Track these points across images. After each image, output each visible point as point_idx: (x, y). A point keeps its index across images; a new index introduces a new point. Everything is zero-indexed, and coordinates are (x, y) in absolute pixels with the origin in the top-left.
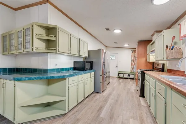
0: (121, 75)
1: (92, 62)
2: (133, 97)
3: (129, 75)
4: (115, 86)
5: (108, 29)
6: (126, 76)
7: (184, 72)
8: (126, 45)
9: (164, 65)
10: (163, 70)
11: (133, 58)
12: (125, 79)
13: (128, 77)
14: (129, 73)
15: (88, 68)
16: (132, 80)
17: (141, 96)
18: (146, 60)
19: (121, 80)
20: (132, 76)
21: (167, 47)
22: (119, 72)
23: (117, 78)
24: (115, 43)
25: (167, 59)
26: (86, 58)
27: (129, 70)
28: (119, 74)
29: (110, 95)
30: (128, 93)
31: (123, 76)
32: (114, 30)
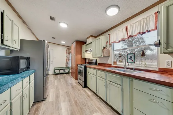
0: (57, 72)
3: (64, 70)
4: (56, 84)
6: (62, 71)
7: (111, 64)
8: (63, 42)
9: (96, 60)
10: (96, 64)
11: (67, 54)
12: (61, 75)
13: (64, 72)
14: (64, 68)
15: (24, 68)
16: (67, 74)
17: (84, 87)
18: (82, 56)
19: (58, 76)
20: (67, 71)
21: (104, 48)
22: (55, 69)
24: (52, 38)
25: (103, 56)
27: (64, 65)
28: (55, 70)
29: (57, 97)
30: (73, 87)
31: (59, 72)
32: (60, 22)
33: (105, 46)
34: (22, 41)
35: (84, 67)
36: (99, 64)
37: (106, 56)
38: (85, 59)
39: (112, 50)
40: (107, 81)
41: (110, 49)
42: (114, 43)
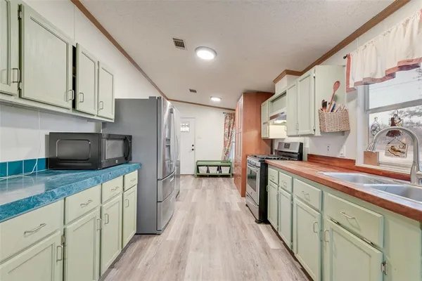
0: (203, 170)
1: (131, 137)
2: (243, 227)
3: (219, 168)
4: (193, 200)
5: (179, 44)
6: (213, 171)
7: (353, 161)
8: (216, 100)
10: (300, 158)
11: (227, 129)
12: (211, 179)
13: (218, 172)
14: (219, 163)
16: (226, 179)
17: (259, 222)
18: (260, 134)
19: (204, 180)
20: (225, 171)
21: (324, 104)
22: (199, 163)
23: (193, 178)
24: (191, 91)
25: (322, 132)
26: (104, 124)
27: (218, 156)
28: (198, 166)
30: (229, 216)
31: (208, 171)
32: (197, 49)
33: (328, 100)
34: (118, 103)
35: (259, 164)
36: (312, 158)
37: (334, 130)
38: (271, 142)
39: (360, 111)
40: (327, 219)
41: (350, 106)
42: (366, 83)
